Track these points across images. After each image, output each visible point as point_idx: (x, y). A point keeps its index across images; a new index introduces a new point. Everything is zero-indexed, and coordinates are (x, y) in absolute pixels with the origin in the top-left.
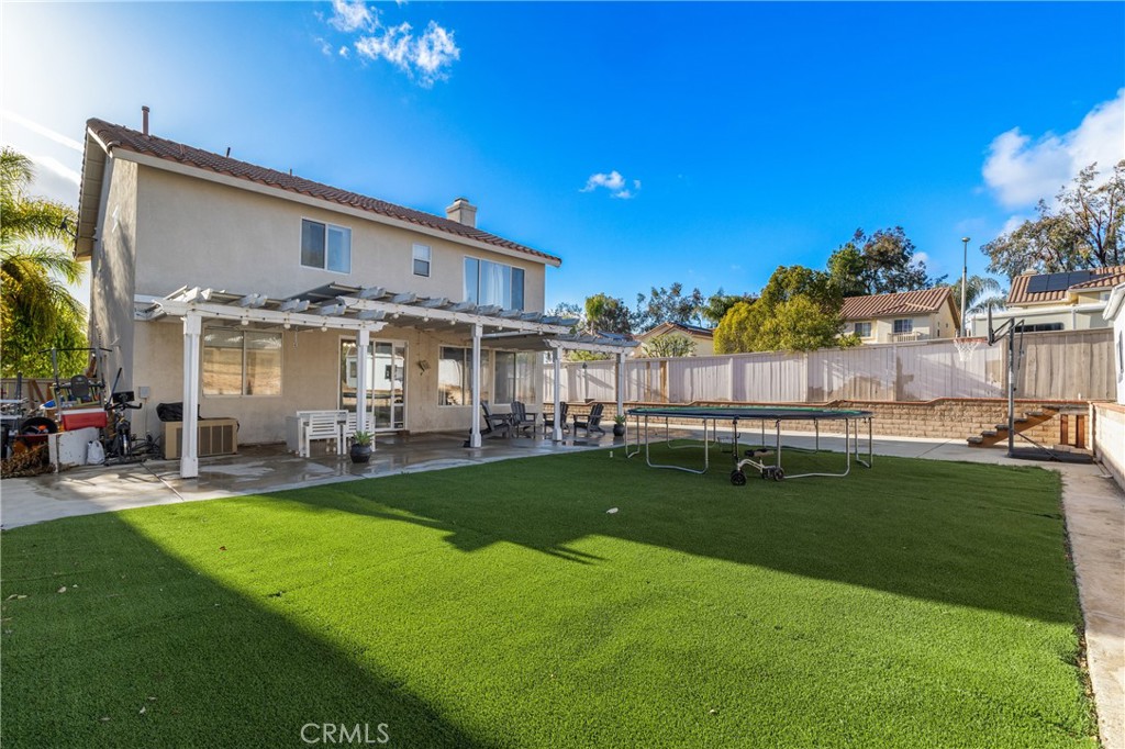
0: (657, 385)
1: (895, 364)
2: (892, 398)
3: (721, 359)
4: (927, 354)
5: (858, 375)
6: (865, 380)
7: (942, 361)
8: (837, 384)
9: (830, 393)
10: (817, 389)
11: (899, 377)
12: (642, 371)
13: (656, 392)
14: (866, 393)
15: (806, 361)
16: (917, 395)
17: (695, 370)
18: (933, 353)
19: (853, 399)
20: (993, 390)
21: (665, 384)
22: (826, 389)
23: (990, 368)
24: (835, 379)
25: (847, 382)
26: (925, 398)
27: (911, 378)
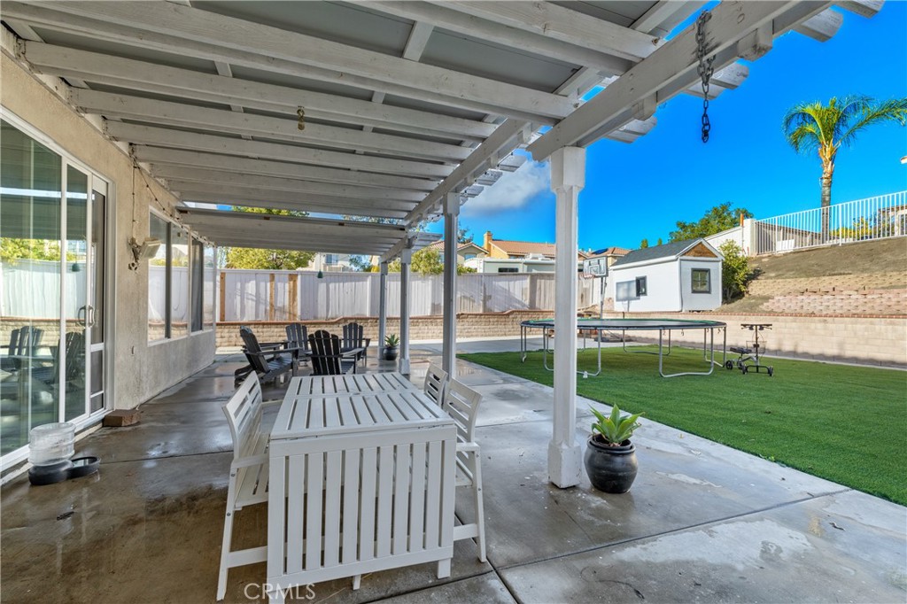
0: (283, 300)
1: (482, 288)
2: (481, 311)
3: (359, 276)
4: (493, 281)
5: (463, 295)
6: (467, 298)
7: (504, 287)
10: (438, 306)
11: (485, 297)
12: (262, 284)
13: (282, 310)
14: (467, 307)
15: (430, 282)
16: (494, 309)
17: (332, 286)
20: (526, 305)
21: (294, 300)
23: (524, 292)
26: (496, 311)
27: (490, 297)
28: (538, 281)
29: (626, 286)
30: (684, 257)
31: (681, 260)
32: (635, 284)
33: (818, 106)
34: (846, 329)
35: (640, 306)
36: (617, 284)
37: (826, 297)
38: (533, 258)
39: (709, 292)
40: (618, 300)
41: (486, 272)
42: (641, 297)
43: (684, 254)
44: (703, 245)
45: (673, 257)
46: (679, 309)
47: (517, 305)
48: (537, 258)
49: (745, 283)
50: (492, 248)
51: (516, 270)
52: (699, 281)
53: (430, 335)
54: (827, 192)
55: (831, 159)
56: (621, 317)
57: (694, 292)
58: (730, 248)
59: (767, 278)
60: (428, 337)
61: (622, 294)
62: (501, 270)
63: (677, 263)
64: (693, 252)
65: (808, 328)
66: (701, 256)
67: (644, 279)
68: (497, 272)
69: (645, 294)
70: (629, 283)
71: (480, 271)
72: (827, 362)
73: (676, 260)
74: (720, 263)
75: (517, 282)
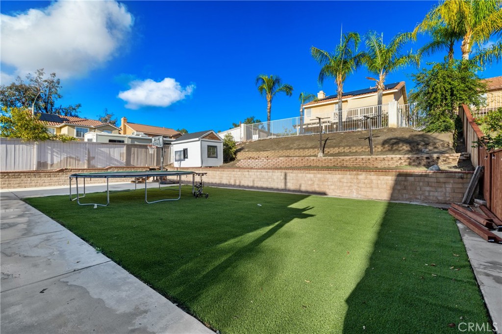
1: (87, 152)
2: (86, 167)
4: (100, 148)
5: (68, 156)
6: (72, 158)
7: (106, 151)
8: (56, 160)
9: (52, 165)
10: (44, 163)
11: (89, 158)
14: (73, 165)
15: (35, 146)
16: (96, 165)
18: (102, 148)
19: (70, 168)
20: (122, 163)
22: (49, 162)
23: (122, 155)
24: (55, 158)
25: (62, 159)
26: (99, 167)
27: (94, 158)
28: (133, 149)
29: (179, 153)
30: (203, 139)
31: (202, 141)
32: (183, 152)
33: (267, 77)
34: (254, 175)
35: (185, 164)
36: (175, 152)
37: (257, 160)
38: (137, 135)
39: (217, 157)
40: (176, 161)
41: (98, 142)
42: (186, 159)
43: (203, 138)
44: (213, 134)
45: (197, 139)
46: (200, 166)
47: (116, 163)
48: (139, 135)
49: (235, 153)
50: (127, 128)
51: (123, 142)
52: (211, 152)
53: (34, 184)
54: (269, 115)
55: (270, 101)
56: (176, 170)
57: (208, 157)
58: (229, 137)
59: (245, 151)
60: (31, 186)
61: (177, 158)
62: (110, 141)
63: (199, 142)
64: (208, 137)
65: (243, 174)
66: (212, 139)
67: (187, 149)
68: (108, 142)
69: (187, 158)
70: (180, 151)
71: (94, 141)
72: (246, 189)
73: (199, 140)
74: (222, 144)
75: (116, 149)
